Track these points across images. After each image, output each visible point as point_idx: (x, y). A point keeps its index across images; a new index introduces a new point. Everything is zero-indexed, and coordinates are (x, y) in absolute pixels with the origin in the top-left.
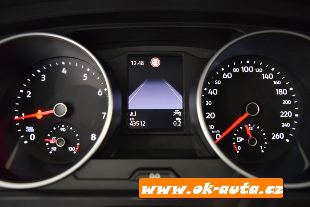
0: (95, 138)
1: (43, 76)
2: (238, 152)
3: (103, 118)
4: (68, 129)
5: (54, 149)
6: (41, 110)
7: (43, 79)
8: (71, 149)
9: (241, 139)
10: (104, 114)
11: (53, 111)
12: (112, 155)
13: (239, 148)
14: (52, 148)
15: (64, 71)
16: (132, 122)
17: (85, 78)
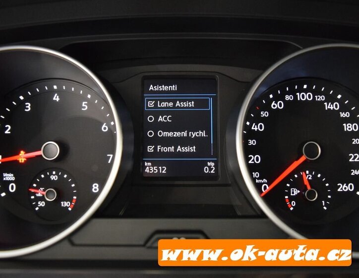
0: (98, 190)
1: (28, 105)
2: (292, 209)
3: (109, 162)
4: (61, 177)
5: (42, 204)
6: (24, 151)
7: (28, 109)
8: (65, 204)
9: (296, 192)
10: (110, 157)
11: (41, 153)
12: (121, 213)
13: (294, 203)
14: (39, 203)
15: (56, 98)
16: (148, 168)
17: (84, 107)
